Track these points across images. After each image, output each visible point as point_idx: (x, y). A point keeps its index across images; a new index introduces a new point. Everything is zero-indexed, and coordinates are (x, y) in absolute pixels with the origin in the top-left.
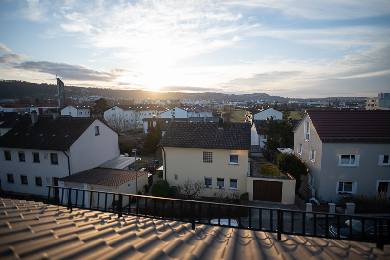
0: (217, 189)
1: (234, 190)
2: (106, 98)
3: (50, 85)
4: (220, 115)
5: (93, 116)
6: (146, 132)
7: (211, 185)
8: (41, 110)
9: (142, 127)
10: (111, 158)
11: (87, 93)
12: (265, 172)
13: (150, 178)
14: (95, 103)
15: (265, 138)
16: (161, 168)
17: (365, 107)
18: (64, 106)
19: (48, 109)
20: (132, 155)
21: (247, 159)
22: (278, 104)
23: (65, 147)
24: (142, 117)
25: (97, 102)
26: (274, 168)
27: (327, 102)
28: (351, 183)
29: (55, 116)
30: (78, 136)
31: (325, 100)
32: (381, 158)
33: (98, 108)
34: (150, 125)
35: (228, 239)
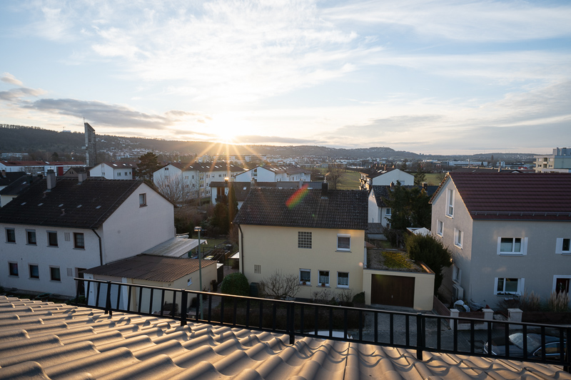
0: (318, 286)
1: (343, 288)
2: (157, 153)
3: (75, 133)
4: (323, 179)
5: (137, 178)
6: (214, 202)
7: (309, 281)
8: (60, 170)
9: (208, 195)
10: (163, 241)
11: (129, 145)
12: (390, 263)
13: (220, 270)
14: (140, 159)
15: (388, 213)
16: (237, 256)
17: (534, 169)
18: (95, 163)
19: (71, 167)
20: (193, 237)
21: (363, 243)
22: (407, 163)
23: (95, 223)
24: (208, 181)
25: (142, 158)
26: (403, 256)
27: (479, 161)
28: (516, 280)
29: (81, 178)
30: (115, 208)
31: (476, 158)
32: (560, 242)
33: (145, 167)
34: (221, 192)
35: (347, 358)
